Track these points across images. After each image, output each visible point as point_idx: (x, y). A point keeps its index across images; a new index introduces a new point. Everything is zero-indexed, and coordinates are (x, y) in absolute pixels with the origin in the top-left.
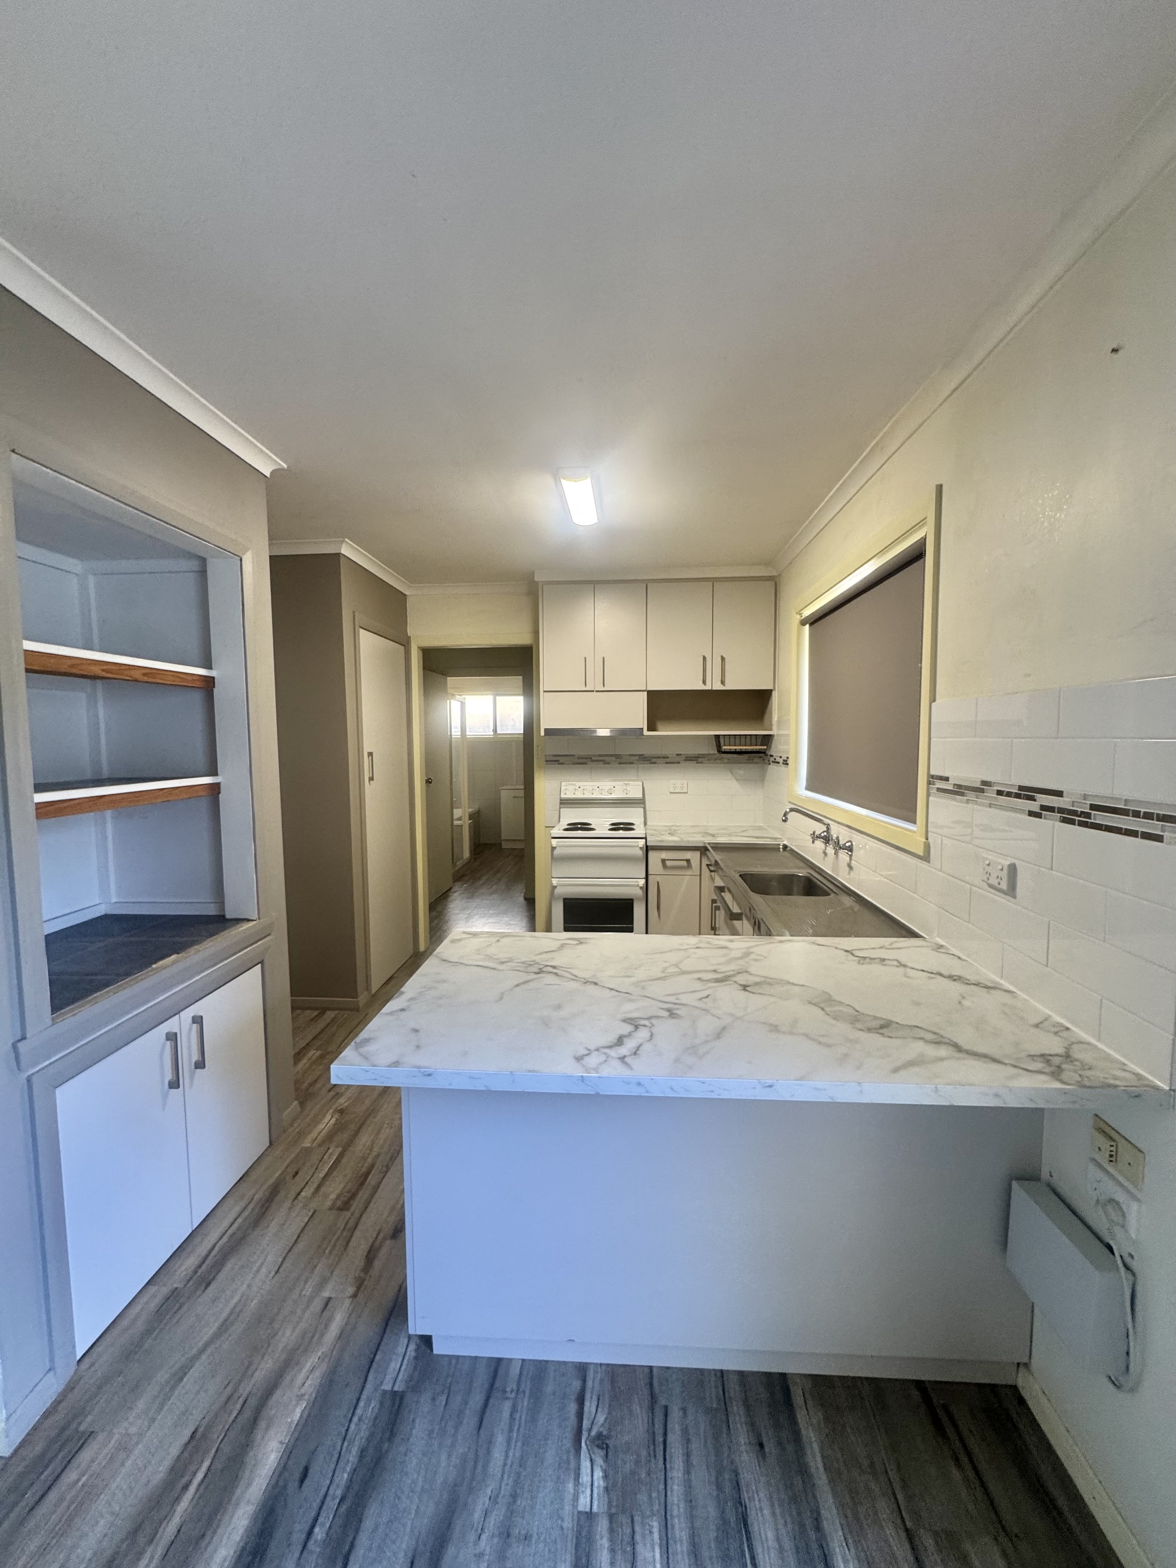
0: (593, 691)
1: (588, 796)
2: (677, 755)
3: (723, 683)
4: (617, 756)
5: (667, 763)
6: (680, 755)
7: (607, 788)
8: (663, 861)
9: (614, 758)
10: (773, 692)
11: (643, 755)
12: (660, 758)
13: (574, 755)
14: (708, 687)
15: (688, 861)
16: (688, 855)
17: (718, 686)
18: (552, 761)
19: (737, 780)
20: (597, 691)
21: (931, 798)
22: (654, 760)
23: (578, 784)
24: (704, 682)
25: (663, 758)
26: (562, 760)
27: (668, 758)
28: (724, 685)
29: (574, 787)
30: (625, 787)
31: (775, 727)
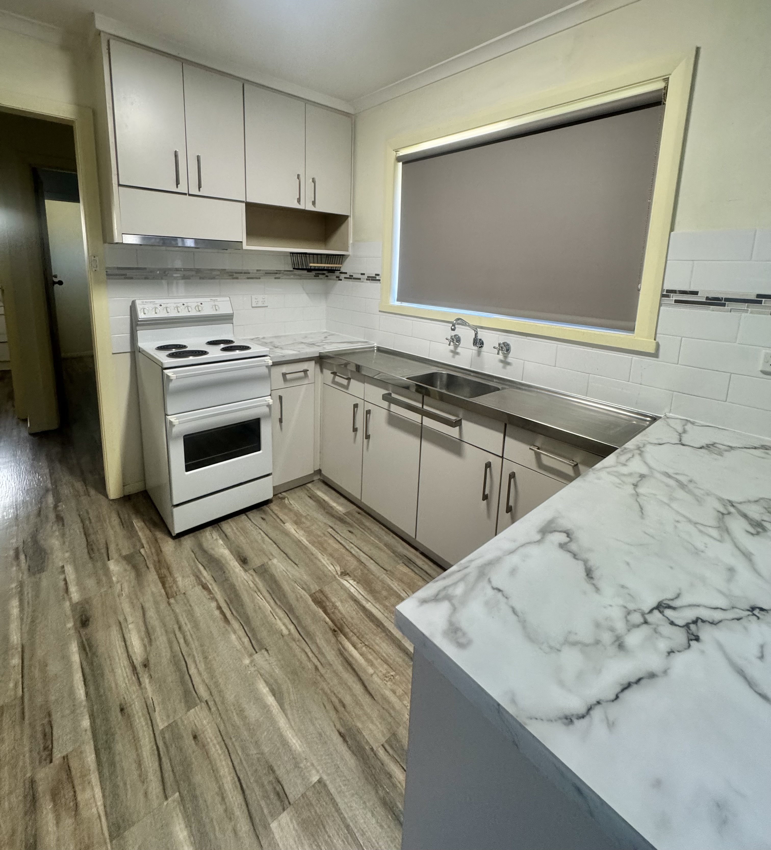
0: (185, 194)
1: (173, 314)
2: (258, 270)
3: (314, 203)
4: (198, 271)
5: (248, 278)
6: (260, 270)
7: (194, 305)
8: (284, 375)
9: (193, 273)
10: (349, 218)
11: (225, 270)
12: (241, 273)
13: (145, 268)
14: (301, 207)
15: (305, 371)
16: (305, 366)
17: (310, 207)
18: (116, 275)
19: (307, 294)
20: (190, 195)
21: (662, 308)
22: (235, 275)
23: (158, 301)
24: (299, 201)
25: (245, 273)
26: (129, 273)
27: (249, 273)
28: (315, 207)
29: (153, 306)
30: (213, 303)
31: (350, 248)
